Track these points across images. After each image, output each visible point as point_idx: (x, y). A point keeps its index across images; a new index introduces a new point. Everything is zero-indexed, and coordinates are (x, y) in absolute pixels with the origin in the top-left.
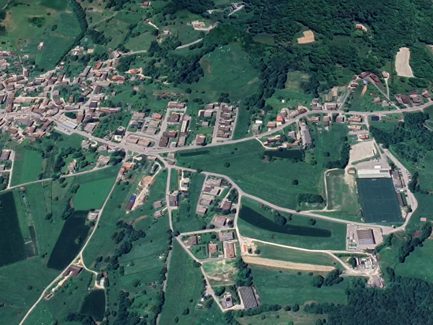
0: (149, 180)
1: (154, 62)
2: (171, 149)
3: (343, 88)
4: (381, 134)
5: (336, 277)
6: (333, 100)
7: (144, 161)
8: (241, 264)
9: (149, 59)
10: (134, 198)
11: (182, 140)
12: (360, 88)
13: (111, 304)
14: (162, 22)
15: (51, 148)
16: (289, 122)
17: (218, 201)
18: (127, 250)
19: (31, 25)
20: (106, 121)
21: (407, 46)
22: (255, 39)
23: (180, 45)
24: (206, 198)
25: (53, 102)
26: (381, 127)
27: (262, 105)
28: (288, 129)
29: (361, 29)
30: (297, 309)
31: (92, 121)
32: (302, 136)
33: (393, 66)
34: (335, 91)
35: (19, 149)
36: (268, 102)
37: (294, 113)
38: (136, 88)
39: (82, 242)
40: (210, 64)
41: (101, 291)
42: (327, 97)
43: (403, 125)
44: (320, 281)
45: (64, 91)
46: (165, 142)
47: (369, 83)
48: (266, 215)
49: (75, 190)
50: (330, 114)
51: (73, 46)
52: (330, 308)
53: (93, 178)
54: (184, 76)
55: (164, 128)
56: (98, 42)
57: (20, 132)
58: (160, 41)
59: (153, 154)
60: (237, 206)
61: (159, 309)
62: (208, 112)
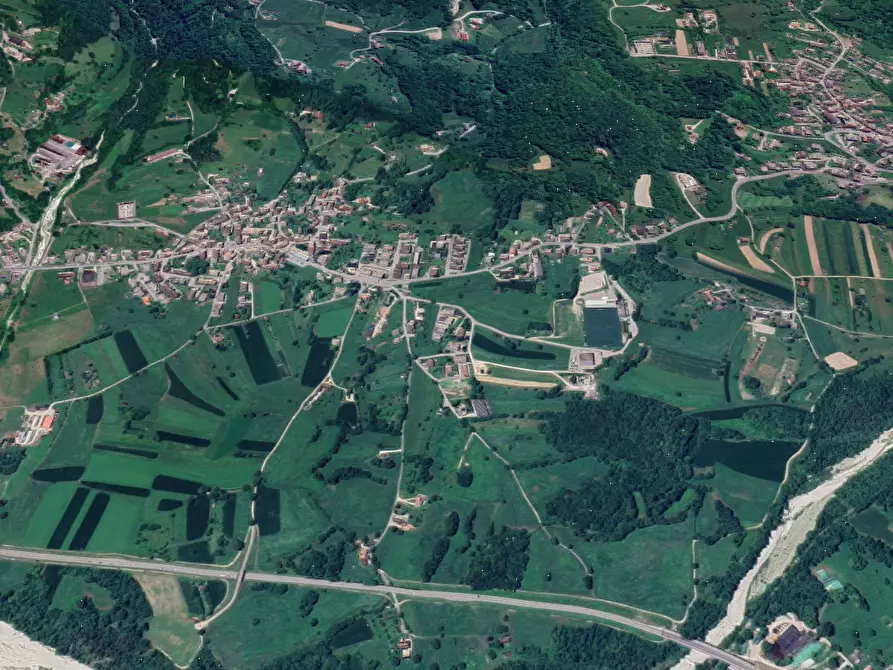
0: (386, 310)
1: (382, 190)
2: (405, 281)
3: (578, 219)
4: (611, 267)
5: (558, 391)
6: (568, 231)
7: (379, 292)
8: (474, 381)
9: (377, 187)
10: (373, 327)
11: (415, 272)
12: (597, 217)
13: (362, 413)
14: (387, 146)
15: (286, 280)
16: (521, 254)
17: (451, 330)
18: (371, 370)
19: (247, 148)
20: (338, 253)
21: (649, 172)
22: (488, 165)
23: (409, 171)
24: (441, 326)
25: (282, 234)
26: (613, 259)
27: (495, 236)
28: (520, 261)
29: (601, 154)
30: (522, 416)
31: (324, 253)
32: (534, 268)
33: (632, 195)
34: (570, 222)
35: (256, 282)
36: (501, 233)
37: (527, 244)
38: (365, 219)
39: (329, 365)
40: (440, 192)
41: (352, 404)
42: (562, 229)
43: (635, 257)
44: (543, 395)
45: (291, 221)
46: (399, 273)
47: (605, 213)
48: (498, 341)
49: (316, 319)
50: (563, 247)
51: (295, 173)
52: (550, 415)
53: (331, 308)
54: (414, 205)
55: (396, 260)
56: (321, 168)
57: (254, 263)
58: (387, 167)
59: (388, 285)
60: (470, 334)
61: (404, 417)
62: (440, 244)
